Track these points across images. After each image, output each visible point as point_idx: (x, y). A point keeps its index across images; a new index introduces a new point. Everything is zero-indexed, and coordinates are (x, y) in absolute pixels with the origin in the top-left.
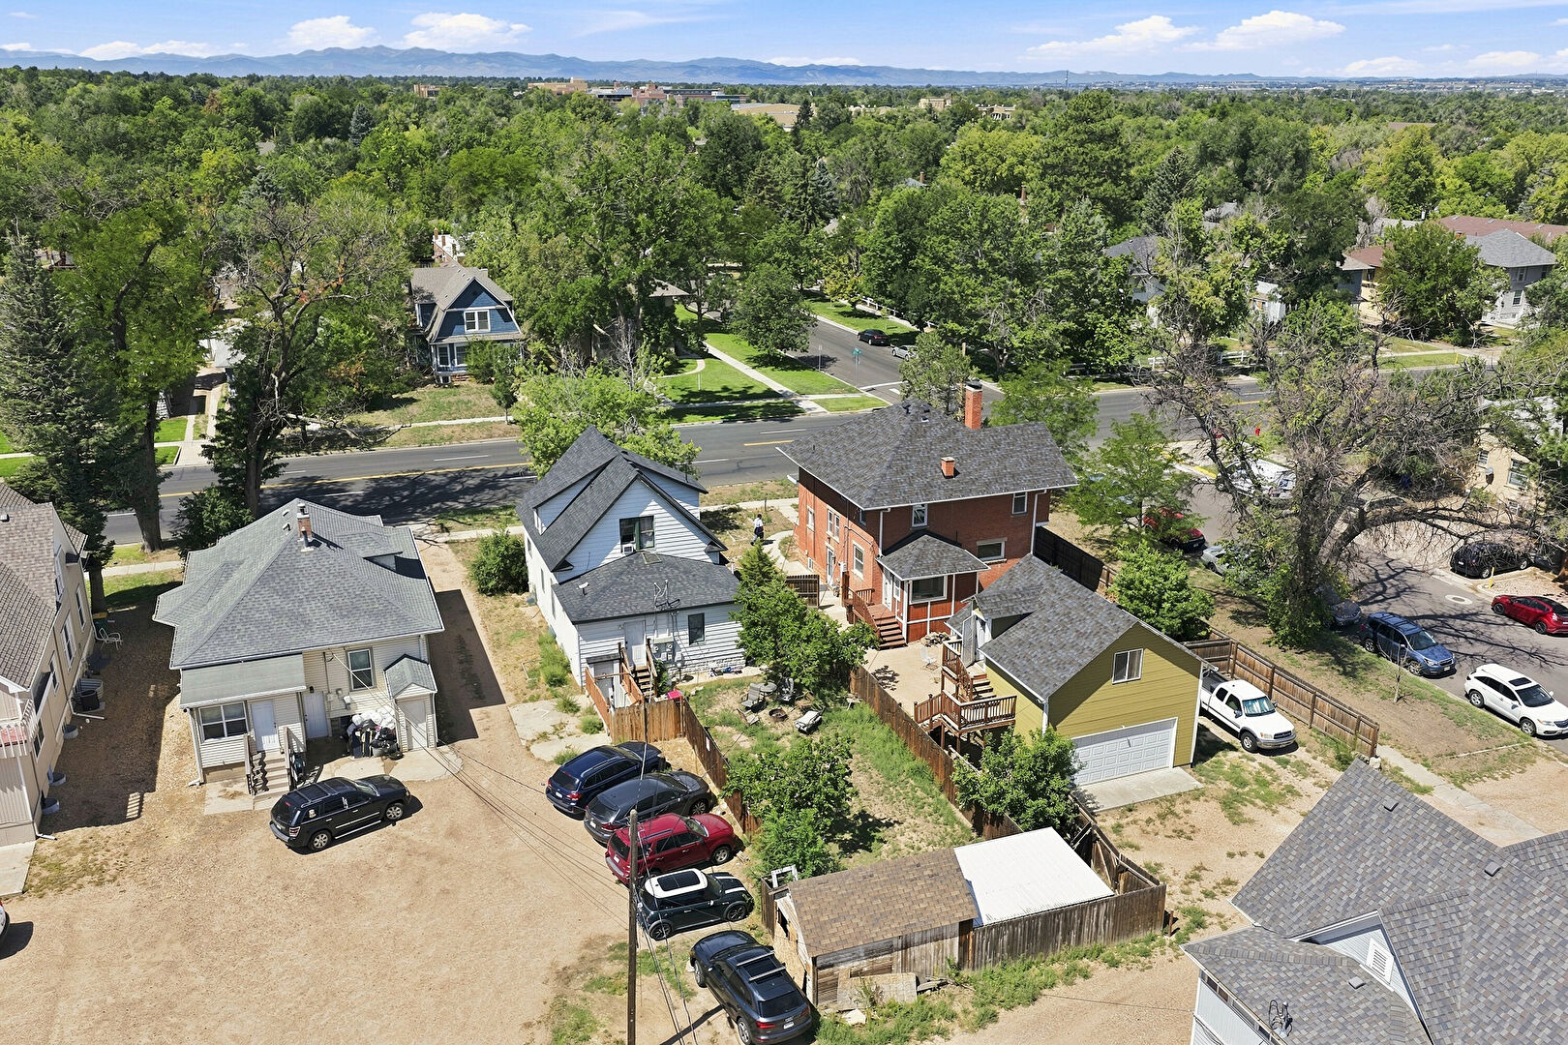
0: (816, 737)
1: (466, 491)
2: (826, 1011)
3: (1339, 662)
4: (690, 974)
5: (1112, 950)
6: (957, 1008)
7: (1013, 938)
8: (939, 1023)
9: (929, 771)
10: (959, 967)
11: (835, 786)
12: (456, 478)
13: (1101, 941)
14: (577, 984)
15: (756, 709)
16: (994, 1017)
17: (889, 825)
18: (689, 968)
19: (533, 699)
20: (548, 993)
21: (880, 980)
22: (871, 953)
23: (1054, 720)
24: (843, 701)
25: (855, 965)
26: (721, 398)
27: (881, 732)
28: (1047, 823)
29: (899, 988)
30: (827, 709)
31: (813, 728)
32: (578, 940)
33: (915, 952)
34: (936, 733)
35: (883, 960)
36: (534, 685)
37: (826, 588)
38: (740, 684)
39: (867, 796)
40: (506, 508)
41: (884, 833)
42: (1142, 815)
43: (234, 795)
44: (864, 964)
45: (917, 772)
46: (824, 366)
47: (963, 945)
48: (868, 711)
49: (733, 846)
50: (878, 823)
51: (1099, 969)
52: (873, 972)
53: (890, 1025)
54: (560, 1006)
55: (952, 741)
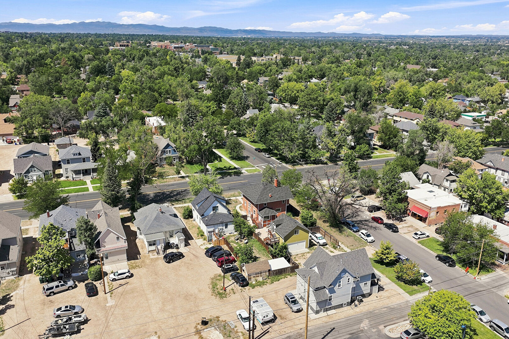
0: (248, 244)
1: (174, 195)
2: (250, 282)
3: (340, 230)
4: (230, 278)
5: (291, 274)
6: (268, 282)
7: (276, 272)
8: (265, 283)
9: (266, 249)
10: (269, 276)
11: (251, 251)
12: (172, 192)
13: (289, 273)
14: (214, 280)
15: (237, 240)
16: (273, 283)
17: (259, 258)
18: (230, 277)
19: (198, 239)
20: (211, 281)
21: (257, 278)
22: (256, 274)
23: (285, 241)
24: (252, 238)
25: (254, 276)
26: (224, 170)
27: (258, 243)
28: (283, 256)
29: (260, 279)
30: (249, 239)
31: (247, 243)
32: (213, 275)
33: (262, 274)
34: (267, 244)
35: (257, 275)
36: (198, 236)
37: (249, 217)
38: (234, 235)
39: (256, 254)
40: (183, 199)
41: (258, 259)
42: (299, 256)
43: (154, 255)
44: (255, 276)
45: (264, 249)
46: (247, 159)
47: (269, 273)
48: (256, 240)
49: (235, 261)
50: (257, 258)
51: (289, 277)
52: (256, 277)
53: (259, 284)
54: (212, 282)
55: (269, 244)
